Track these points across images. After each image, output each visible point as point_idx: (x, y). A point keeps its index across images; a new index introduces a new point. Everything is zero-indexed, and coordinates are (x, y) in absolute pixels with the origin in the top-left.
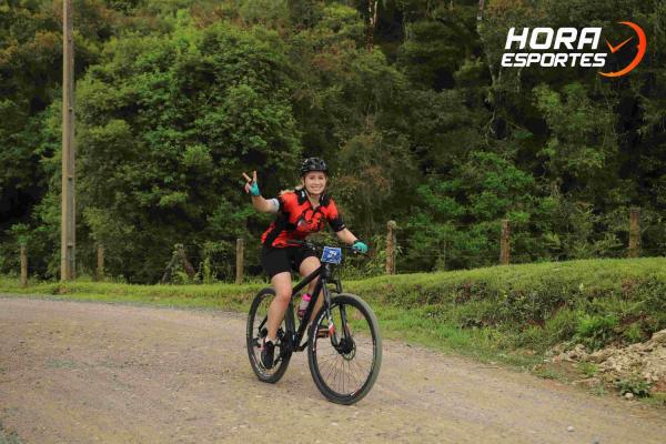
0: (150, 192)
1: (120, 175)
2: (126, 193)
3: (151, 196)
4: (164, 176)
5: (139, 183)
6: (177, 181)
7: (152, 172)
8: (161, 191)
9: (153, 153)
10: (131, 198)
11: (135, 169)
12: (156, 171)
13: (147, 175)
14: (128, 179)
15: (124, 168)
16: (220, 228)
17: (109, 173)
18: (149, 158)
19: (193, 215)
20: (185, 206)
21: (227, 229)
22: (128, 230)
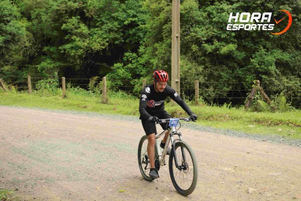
0: (213, 44)
1: (193, 34)
2: (198, 45)
3: (213, 47)
4: (220, 34)
5: (205, 39)
6: (229, 37)
7: (214, 31)
8: (220, 44)
9: (214, 20)
10: (201, 48)
11: (202, 30)
12: (216, 30)
13: (210, 34)
14: (199, 36)
15: (195, 30)
16: (258, 67)
17: (186, 32)
18: (211, 22)
19: (240, 58)
20: (235, 52)
21: (263, 66)
22: (201, 69)
